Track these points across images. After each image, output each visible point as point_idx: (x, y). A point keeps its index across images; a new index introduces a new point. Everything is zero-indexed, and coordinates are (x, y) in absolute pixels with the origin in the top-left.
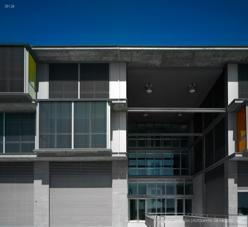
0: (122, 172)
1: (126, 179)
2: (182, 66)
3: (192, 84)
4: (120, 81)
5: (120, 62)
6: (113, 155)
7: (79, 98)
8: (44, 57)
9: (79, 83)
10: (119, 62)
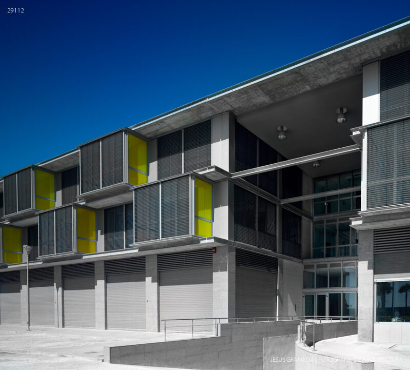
0: (222, 262)
1: (226, 271)
2: (301, 92)
3: (342, 109)
4: (222, 140)
5: (222, 113)
6: (202, 242)
7: (183, 172)
8: (149, 133)
9: (183, 154)
10: (220, 113)
